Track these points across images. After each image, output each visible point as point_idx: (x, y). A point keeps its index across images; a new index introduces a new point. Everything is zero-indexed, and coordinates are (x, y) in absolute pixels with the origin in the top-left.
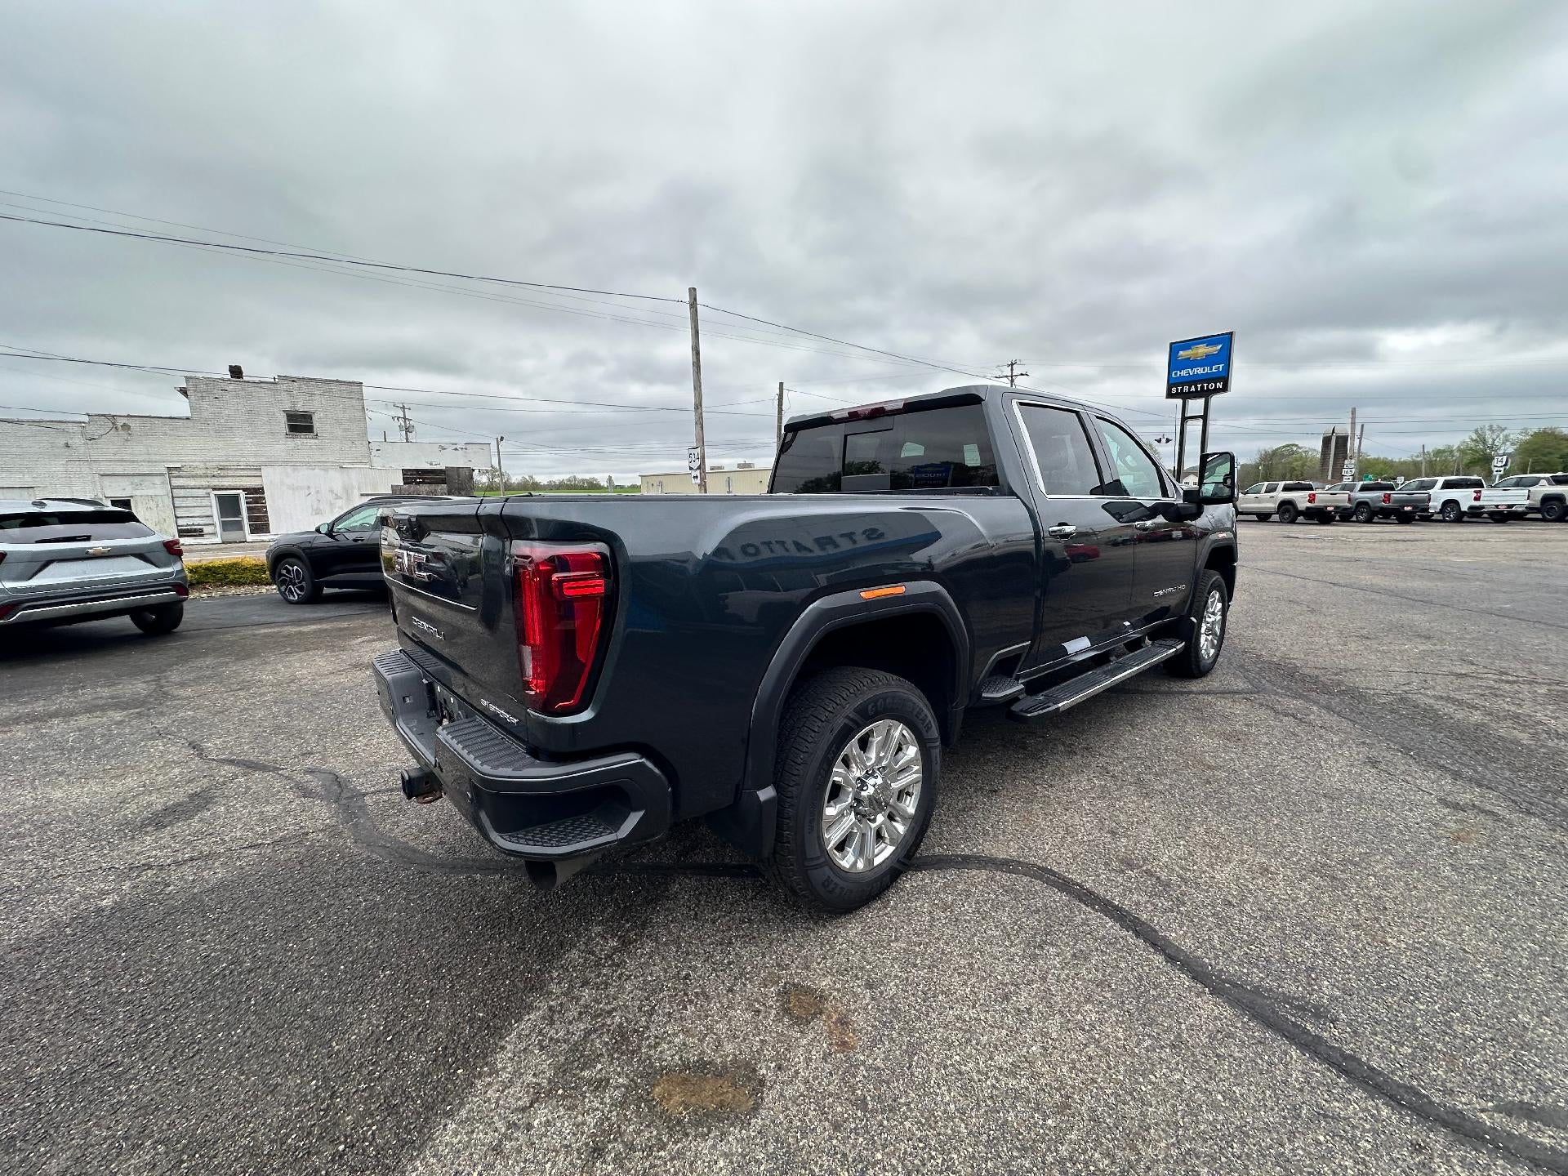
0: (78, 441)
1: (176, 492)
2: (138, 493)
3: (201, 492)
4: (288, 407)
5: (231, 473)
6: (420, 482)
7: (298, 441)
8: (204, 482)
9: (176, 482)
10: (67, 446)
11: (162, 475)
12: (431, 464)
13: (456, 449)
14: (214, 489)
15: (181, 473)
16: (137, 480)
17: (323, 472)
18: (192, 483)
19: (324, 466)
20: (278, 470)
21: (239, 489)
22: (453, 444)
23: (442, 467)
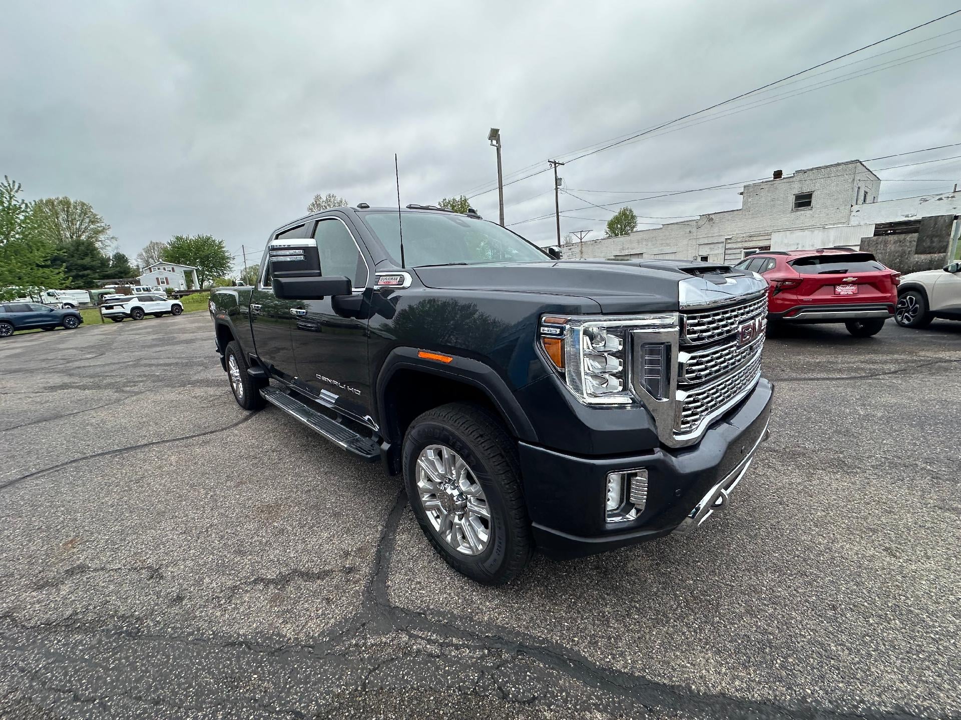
0: (694, 230)
1: (728, 252)
2: (712, 253)
3: (738, 251)
4: (796, 192)
5: (755, 239)
6: (890, 234)
7: (799, 213)
8: (739, 245)
9: (728, 246)
10: (690, 232)
11: (723, 242)
12: (907, 216)
13: (940, 199)
14: (744, 249)
15: (732, 241)
16: (712, 246)
17: (810, 232)
18: (734, 246)
19: (812, 228)
20: (782, 234)
21: (757, 248)
22: (937, 195)
23: (919, 217)
